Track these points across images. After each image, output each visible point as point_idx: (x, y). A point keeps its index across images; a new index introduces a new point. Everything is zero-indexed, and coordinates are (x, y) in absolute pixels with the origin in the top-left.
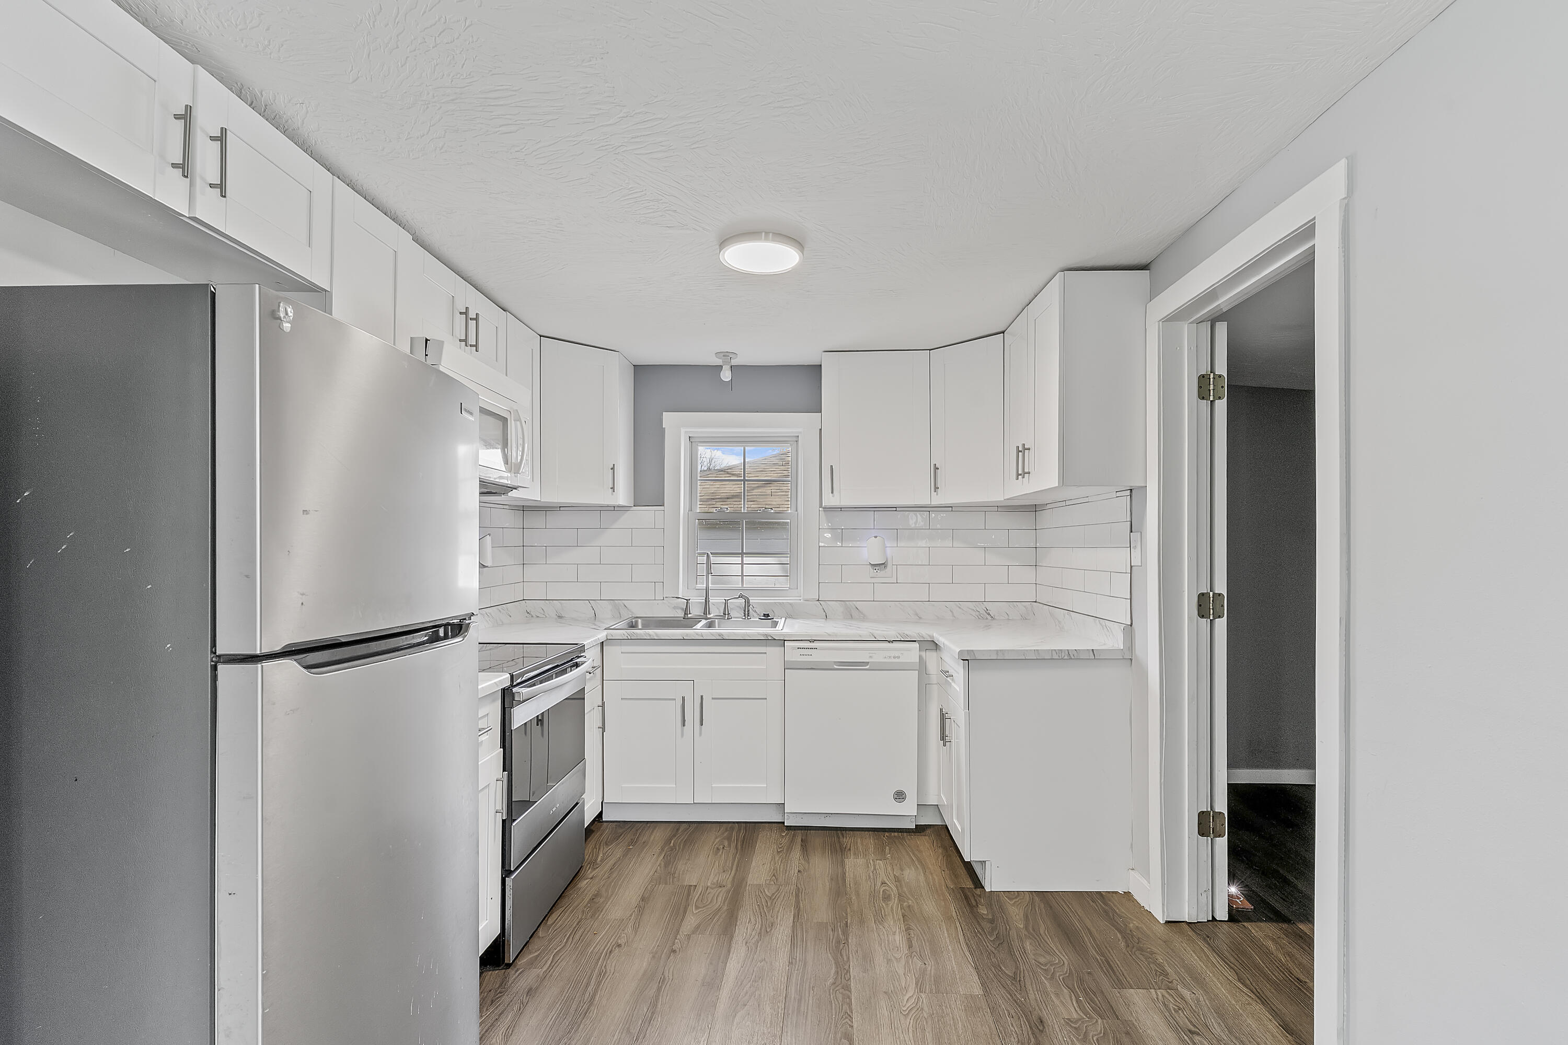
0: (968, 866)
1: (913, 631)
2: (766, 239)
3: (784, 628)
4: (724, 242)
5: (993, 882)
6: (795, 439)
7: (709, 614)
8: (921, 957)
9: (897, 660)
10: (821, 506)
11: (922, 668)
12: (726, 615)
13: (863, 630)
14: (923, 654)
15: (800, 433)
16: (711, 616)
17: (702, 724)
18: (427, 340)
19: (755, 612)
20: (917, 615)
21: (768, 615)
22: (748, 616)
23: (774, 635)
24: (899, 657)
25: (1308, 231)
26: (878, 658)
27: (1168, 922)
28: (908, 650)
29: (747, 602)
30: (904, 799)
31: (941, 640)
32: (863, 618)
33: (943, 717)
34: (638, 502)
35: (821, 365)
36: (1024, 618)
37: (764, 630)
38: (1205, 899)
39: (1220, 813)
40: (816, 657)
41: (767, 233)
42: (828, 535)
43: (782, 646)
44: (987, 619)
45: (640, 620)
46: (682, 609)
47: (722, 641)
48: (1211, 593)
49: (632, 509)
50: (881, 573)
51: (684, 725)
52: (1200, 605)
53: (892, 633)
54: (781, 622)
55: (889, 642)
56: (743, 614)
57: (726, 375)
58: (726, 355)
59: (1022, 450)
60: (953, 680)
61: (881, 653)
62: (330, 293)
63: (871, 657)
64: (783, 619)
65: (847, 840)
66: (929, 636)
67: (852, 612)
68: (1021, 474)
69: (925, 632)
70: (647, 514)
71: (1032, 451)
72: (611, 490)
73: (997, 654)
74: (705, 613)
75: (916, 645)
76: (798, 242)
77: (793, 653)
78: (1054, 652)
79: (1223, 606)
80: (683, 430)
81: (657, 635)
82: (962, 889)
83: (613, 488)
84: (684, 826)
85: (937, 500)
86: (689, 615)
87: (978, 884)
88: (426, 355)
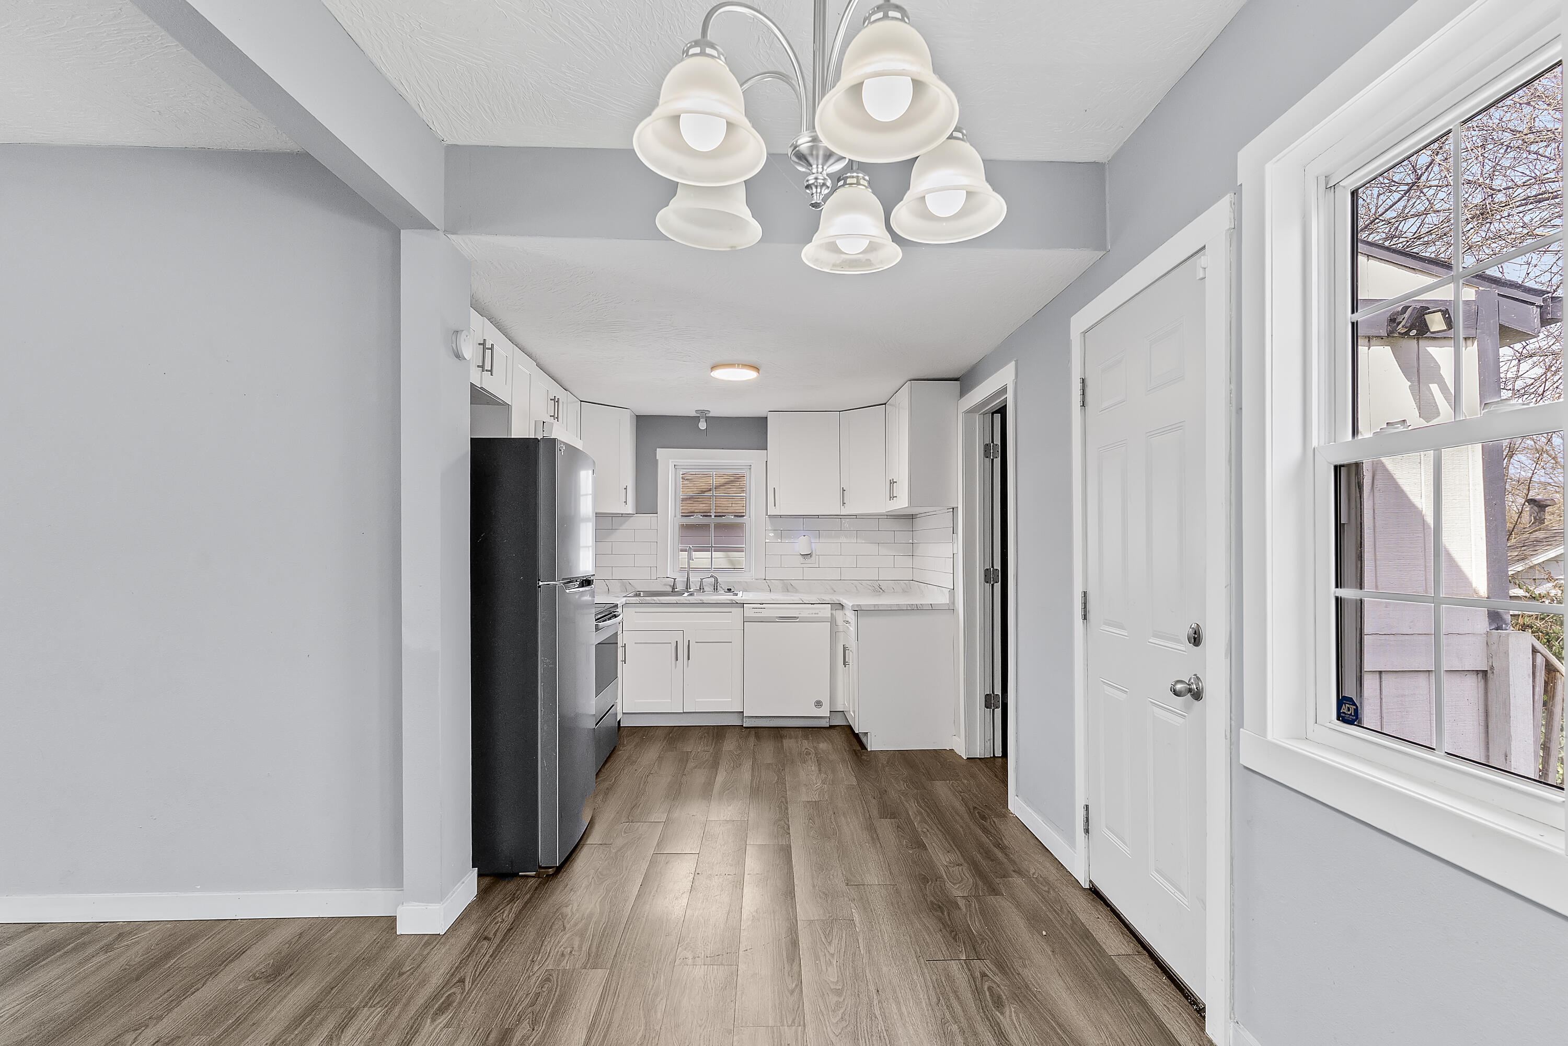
0: (857, 736)
1: (827, 598)
2: (738, 367)
3: (741, 596)
4: (713, 368)
5: (873, 745)
6: (749, 467)
7: (690, 589)
8: (825, 773)
9: (816, 615)
10: (767, 515)
11: (833, 621)
12: (701, 589)
13: (796, 598)
14: (834, 612)
15: (753, 463)
16: (692, 590)
17: (689, 659)
18: (544, 422)
19: (721, 587)
20: (832, 589)
21: (731, 590)
22: (717, 590)
23: (737, 600)
24: (818, 614)
25: (1004, 390)
26: (805, 614)
27: (968, 758)
28: (824, 609)
29: (716, 580)
30: (821, 705)
31: (844, 601)
32: (796, 591)
33: (845, 649)
34: (639, 510)
35: (767, 418)
36: (904, 591)
37: (729, 597)
38: (989, 744)
39: (997, 695)
40: (765, 613)
41: (738, 365)
42: (772, 535)
43: (741, 608)
44: (880, 592)
45: (642, 593)
46: (670, 586)
47: (702, 604)
48: (992, 569)
49: (634, 516)
50: (808, 561)
51: (677, 660)
52: (986, 576)
53: (813, 599)
54: (740, 594)
55: (812, 604)
56: (713, 589)
57: (702, 425)
58: (702, 412)
59: (892, 482)
60: (850, 626)
61: (806, 611)
62: (511, 406)
63: (800, 614)
64: (741, 592)
65: (784, 732)
66: (838, 600)
67: (788, 587)
68: (892, 497)
69: (836, 598)
70: (645, 520)
71: (898, 483)
72: (624, 504)
73: (874, 607)
74: (687, 588)
75: (830, 605)
76: (756, 368)
77: (749, 612)
78: (908, 606)
79: (998, 576)
80: (670, 461)
81: (659, 600)
82: (854, 750)
83: (626, 502)
84: (675, 729)
85: (844, 512)
86: (676, 590)
87: (863, 747)
88: (543, 431)
